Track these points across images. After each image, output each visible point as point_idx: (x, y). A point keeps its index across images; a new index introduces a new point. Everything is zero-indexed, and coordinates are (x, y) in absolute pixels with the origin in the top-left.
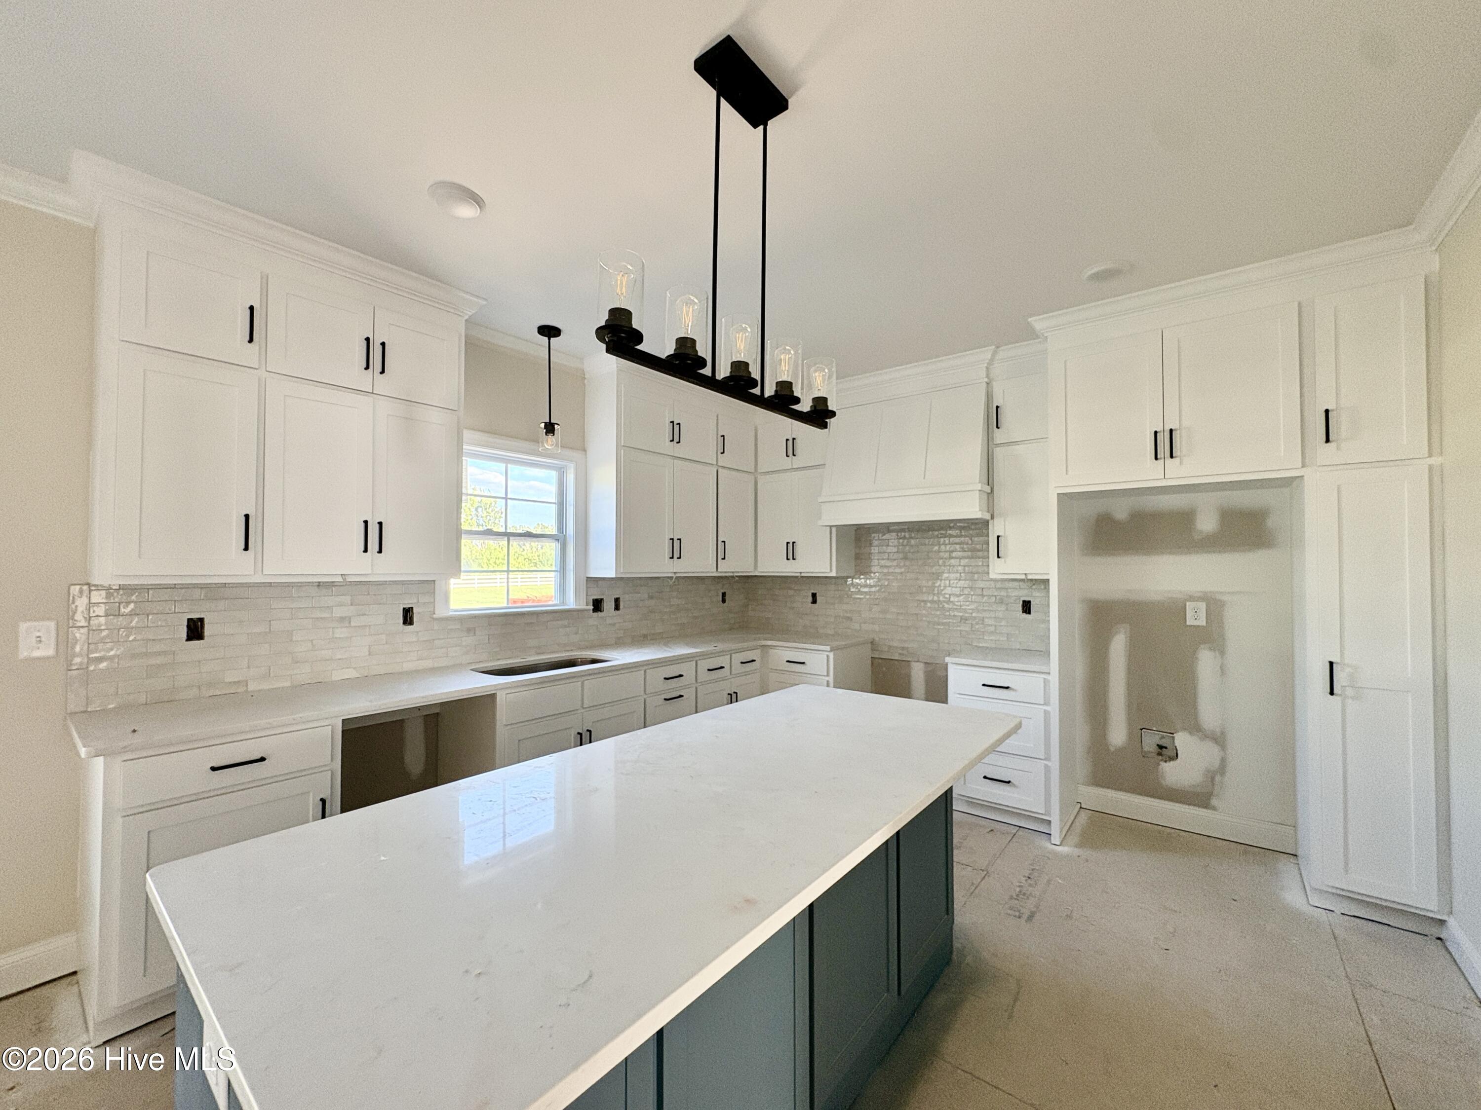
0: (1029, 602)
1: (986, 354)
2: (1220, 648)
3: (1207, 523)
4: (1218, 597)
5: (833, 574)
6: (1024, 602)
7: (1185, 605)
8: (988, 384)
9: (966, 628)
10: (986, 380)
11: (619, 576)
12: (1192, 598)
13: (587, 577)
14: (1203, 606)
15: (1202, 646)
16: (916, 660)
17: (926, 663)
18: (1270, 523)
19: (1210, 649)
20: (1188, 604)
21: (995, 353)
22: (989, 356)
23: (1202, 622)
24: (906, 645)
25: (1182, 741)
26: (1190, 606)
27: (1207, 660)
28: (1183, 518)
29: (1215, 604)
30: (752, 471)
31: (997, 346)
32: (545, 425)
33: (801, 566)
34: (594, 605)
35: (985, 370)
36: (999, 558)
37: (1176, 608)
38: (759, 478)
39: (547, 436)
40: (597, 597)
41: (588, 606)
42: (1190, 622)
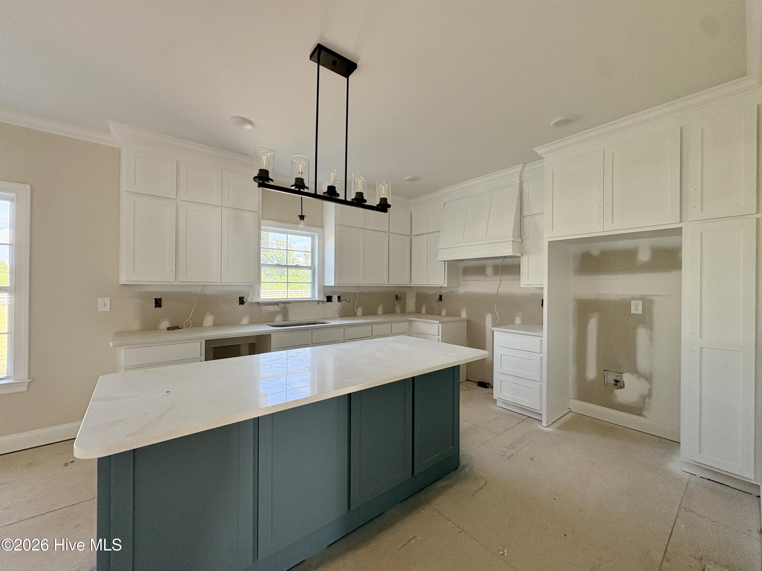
1: (520, 168)
2: (650, 327)
3: (644, 256)
4: (650, 298)
5: (446, 285)
6: (542, 300)
7: (630, 303)
10: (520, 182)
11: (336, 285)
12: (634, 299)
13: (324, 286)
14: (640, 303)
15: (640, 325)
19: (644, 328)
20: (632, 301)
21: (523, 168)
23: (641, 313)
25: (627, 378)
26: (633, 303)
27: (643, 333)
28: (630, 253)
29: (647, 301)
30: (409, 235)
31: (524, 164)
32: (299, 216)
33: (431, 282)
34: (325, 299)
35: (519, 177)
36: (526, 276)
37: (625, 304)
38: (412, 238)
39: (300, 221)
40: (329, 295)
41: (322, 299)
42: (633, 312)
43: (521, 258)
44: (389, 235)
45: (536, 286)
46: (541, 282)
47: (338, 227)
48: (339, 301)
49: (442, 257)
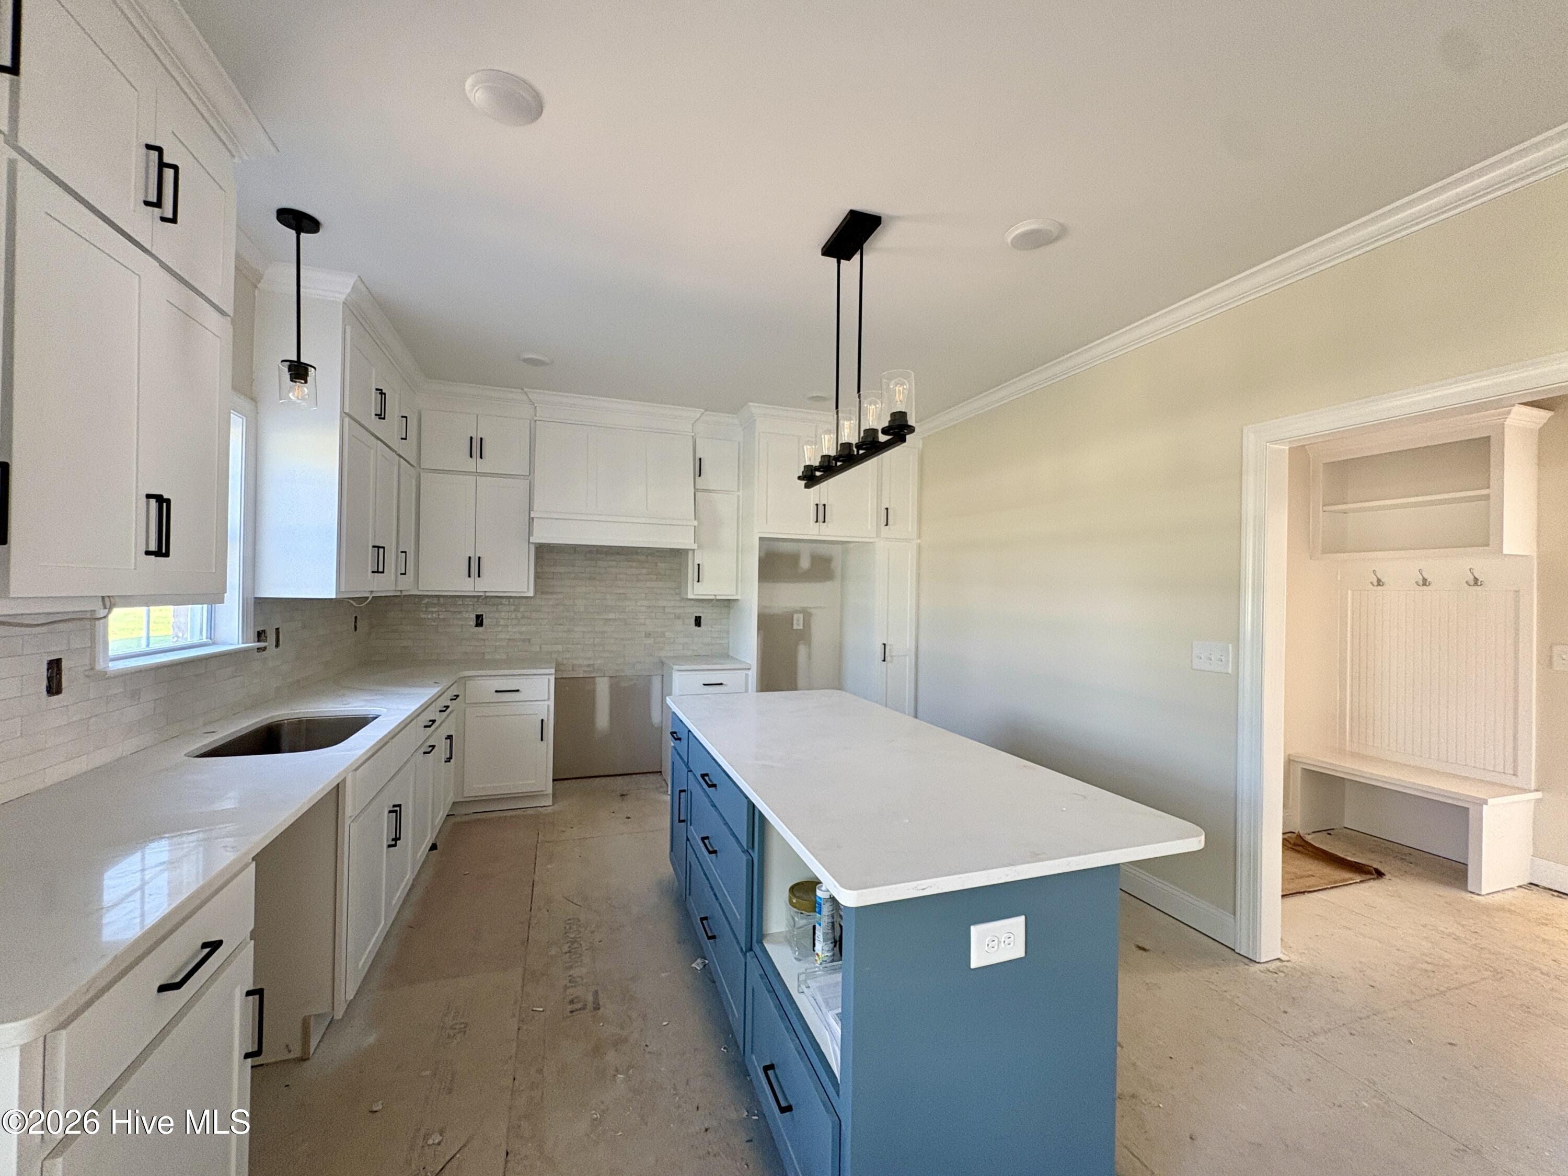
0: (700, 617)
1: (696, 413)
2: (809, 644)
3: (805, 563)
4: (809, 610)
5: (531, 594)
6: (696, 617)
7: (793, 617)
8: (693, 437)
9: (650, 641)
10: (693, 434)
11: (338, 597)
12: (797, 612)
13: (255, 598)
14: (801, 616)
15: (801, 642)
16: (602, 675)
17: (611, 677)
18: (833, 565)
19: (804, 644)
21: (703, 414)
22: (698, 415)
23: (801, 627)
24: (591, 662)
26: (795, 616)
27: (802, 651)
28: (794, 558)
29: (807, 615)
30: (416, 465)
31: (706, 411)
32: (288, 363)
33: (488, 584)
34: (259, 641)
35: (691, 426)
36: (698, 581)
37: (788, 618)
38: (424, 476)
39: (292, 381)
40: (260, 629)
41: (255, 642)
42: (795, 627)
43: (690, 553)
44: (399, 461)
45: (718, 598)
46: (725, 591)
47: (347, 420)
48: (277, 645)
49: (543, 535)
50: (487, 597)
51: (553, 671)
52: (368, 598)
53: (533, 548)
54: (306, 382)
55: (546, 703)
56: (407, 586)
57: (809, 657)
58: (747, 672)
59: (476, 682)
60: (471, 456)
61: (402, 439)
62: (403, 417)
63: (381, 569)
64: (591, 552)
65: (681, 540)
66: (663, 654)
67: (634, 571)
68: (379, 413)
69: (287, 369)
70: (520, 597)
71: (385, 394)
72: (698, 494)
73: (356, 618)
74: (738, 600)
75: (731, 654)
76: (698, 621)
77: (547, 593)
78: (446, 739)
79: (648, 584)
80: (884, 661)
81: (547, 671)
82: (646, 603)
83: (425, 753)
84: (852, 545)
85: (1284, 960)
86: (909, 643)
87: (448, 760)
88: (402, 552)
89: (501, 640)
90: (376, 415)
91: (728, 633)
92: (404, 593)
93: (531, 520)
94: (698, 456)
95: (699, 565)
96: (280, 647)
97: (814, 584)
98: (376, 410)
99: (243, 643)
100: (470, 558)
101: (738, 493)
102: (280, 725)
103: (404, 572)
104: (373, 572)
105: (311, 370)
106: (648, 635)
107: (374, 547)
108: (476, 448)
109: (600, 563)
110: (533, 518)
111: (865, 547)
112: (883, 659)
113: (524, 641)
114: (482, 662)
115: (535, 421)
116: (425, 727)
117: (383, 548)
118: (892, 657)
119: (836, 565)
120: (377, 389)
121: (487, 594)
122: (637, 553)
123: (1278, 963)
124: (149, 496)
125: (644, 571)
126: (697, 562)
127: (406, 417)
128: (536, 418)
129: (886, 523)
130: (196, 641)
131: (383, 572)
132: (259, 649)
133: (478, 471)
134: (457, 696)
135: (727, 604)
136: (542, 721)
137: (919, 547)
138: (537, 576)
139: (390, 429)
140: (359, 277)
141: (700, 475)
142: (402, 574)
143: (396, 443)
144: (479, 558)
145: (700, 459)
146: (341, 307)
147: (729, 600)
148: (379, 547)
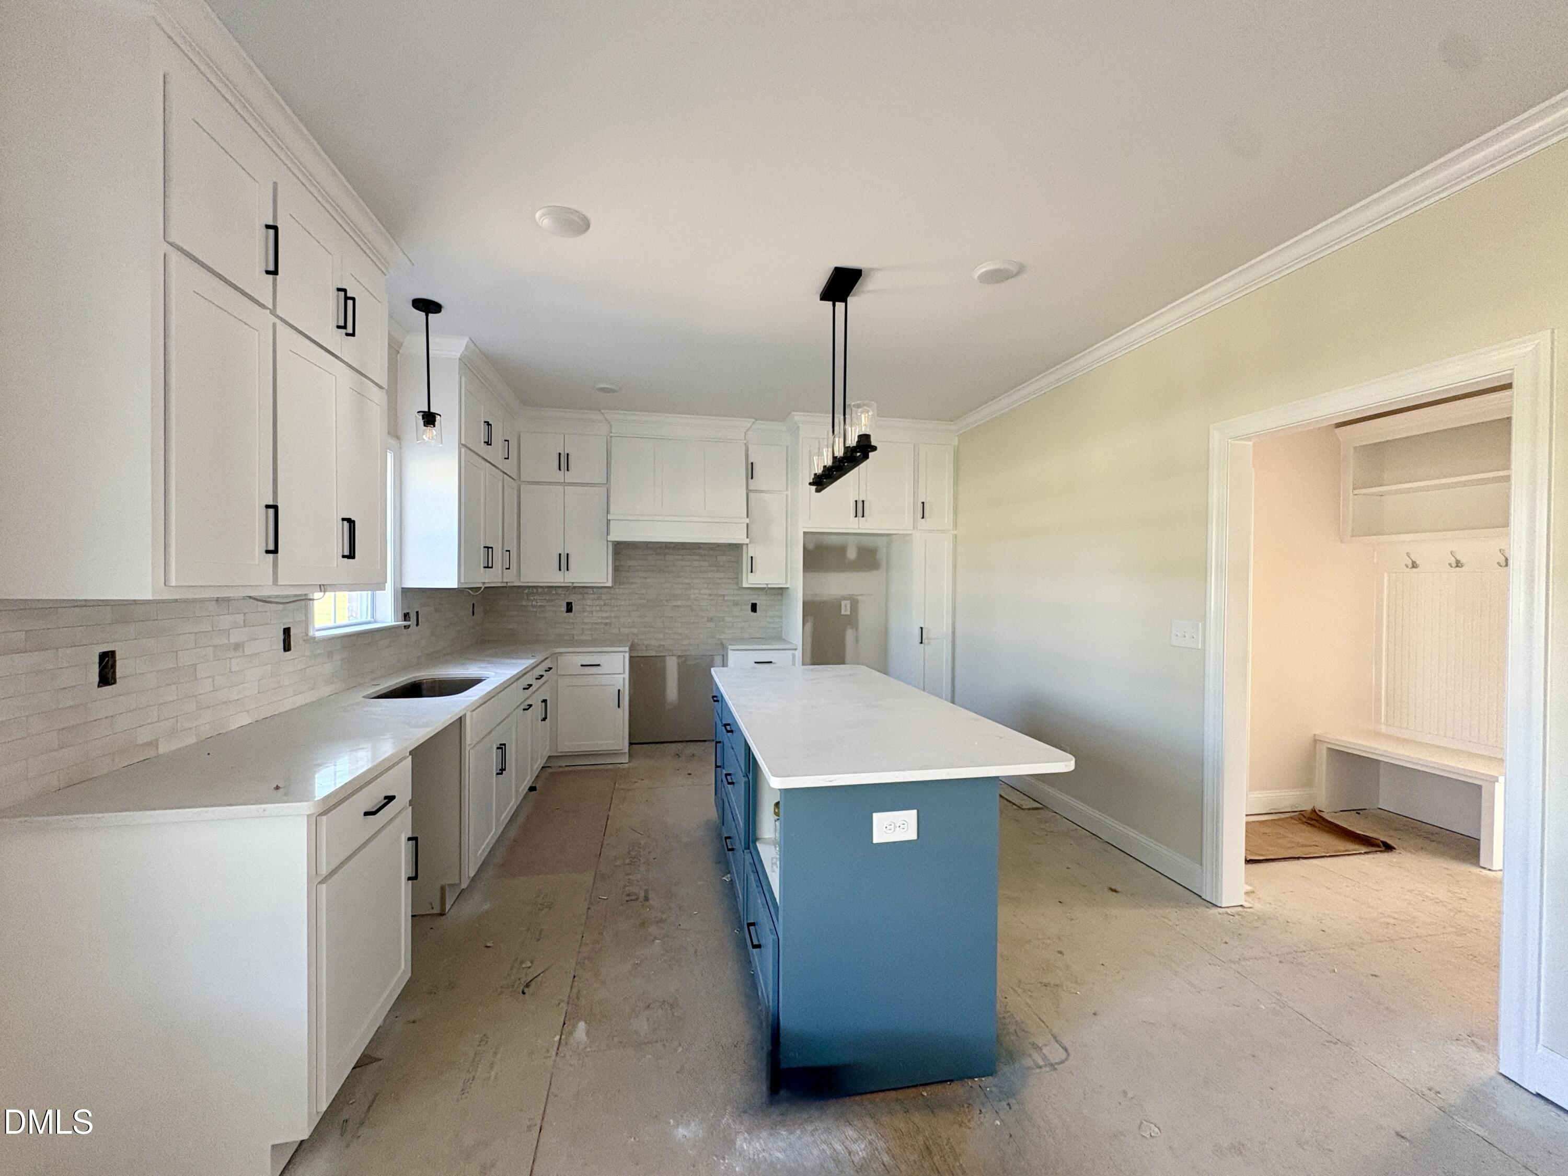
0: (756, 604)
1: (747, 423)
2: (856, 628)
3: (852, 554)
4: (856, 598)
5: (609, 584)
6: (752, 604)
7: (841, 605)
8: (745, 444)
9: (711, 625)
10: (745, 442)
11: (459, 587)
12: (844, 598)
13: (402, 588)
14: (848, 602)
15: (849, 627)
16: (671, 654)
17: (679, 656)
18: (878, 555)
19: (852, 628)
20: (842, 602)
21: (753, 423)
22: (749, 425)
23: (848, 613)
24: (662, 643)
27: (850, 633)
28: (841, 550)
29: (854, 602)
30: (517, 479)
31: (756, 420)
32: (422, 414)
33: (574, 577)
34: (405, 620)
35: (744, 434)
36: (752, 572)
37: (836, 605)
38: (522, 486)
39: (425, 426)
40: (406, 611)
41: (402, 621)
42: (843, 613)
43: (744, 547)
44: (503, 477)
45: (769, 586)
46: (775, 581)
47: (463, 450)
48: (417, 625)
49: (618, 535)
50: (575, 587)
51: (627, 649)
52: (481, 588)
53: (610, 544)
54: (434, 426)
55: (622, 676)
56: (510, 578)
57: (857, 640)
58: (794, 652)
59: (567, 657)
60: (560, 469)
61: (505, 458)
62: (505, 441)
63: (490, 565)
64: (660, 548)
65: (738, 537)
66: (722, 636)
67: (696, 564)
68: (487, 440)
69: (421, 418)
70: (602, 587)
71: (491, 425)
72: (751, 495)
73: (473, 604)
74: (788, 588)
75: (784, 637)
76: (754, 608)
77: (623, 583)
78: (542, 702)
79: (710, 575)
80: (921, 643)
81: (621, 649)
82: (707, 592)
83: (524, 710)
84: (894, 536)
85: (1246, 906)
86: (946, 628)
87: (544, 719)
88: (507, 551)
89: (586, 623)
90: (485, 442)
91: (781, 617)
92: (509, 584)
93: (608, 521)
94: (751, 460)
95: (752, 557)
96: (419, 626)
97: (859, 574)
98: (484, 438)
99: (395, 621)
100: (560, 555)
101: (786, 493)
102: (420, 683)
103: (508, 567)
104: (485, 567)
105: (438, 418)
106: (710, 620)
107: (485, 547)
108: (564, 462)
109: (669, 557)
110: (610, 520)
111: (905, 538)
112: (920, 641)
113: (606, 624)
114: (573, 642)
115: (611, 437)
116: (524, 689)
117: (492, 548)
118: (928, 639)
119: (882, 555)
120: (485, 422)
121: (575, 585)
122: (700, 548)
123: (1240, 909)
124: (343, 519)
125: (706, 564)
126: (750, 554)
127: (508, 441)
128: (611, 435)
129: (922, 516)
130: (364, 620)
131: (492, 567)
132: (406, 627)
133: (566, 481)
134: (550, 668)
135: (780, 592)
136: (619, 690)
137: (955, 537)
138: (616, 569)
139: (495, 453)
140: (470, 338)
141: (752, 478)
142: (506, 569)
143: (499, 462)
144: (568, 554)
145: (752, 463)
146: (458, 362)
147: (782, 588)
148: (488, 548)
